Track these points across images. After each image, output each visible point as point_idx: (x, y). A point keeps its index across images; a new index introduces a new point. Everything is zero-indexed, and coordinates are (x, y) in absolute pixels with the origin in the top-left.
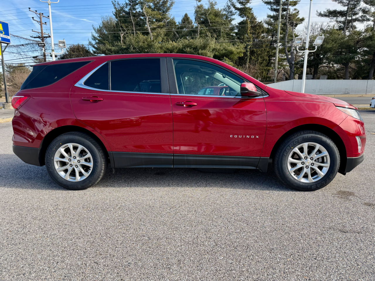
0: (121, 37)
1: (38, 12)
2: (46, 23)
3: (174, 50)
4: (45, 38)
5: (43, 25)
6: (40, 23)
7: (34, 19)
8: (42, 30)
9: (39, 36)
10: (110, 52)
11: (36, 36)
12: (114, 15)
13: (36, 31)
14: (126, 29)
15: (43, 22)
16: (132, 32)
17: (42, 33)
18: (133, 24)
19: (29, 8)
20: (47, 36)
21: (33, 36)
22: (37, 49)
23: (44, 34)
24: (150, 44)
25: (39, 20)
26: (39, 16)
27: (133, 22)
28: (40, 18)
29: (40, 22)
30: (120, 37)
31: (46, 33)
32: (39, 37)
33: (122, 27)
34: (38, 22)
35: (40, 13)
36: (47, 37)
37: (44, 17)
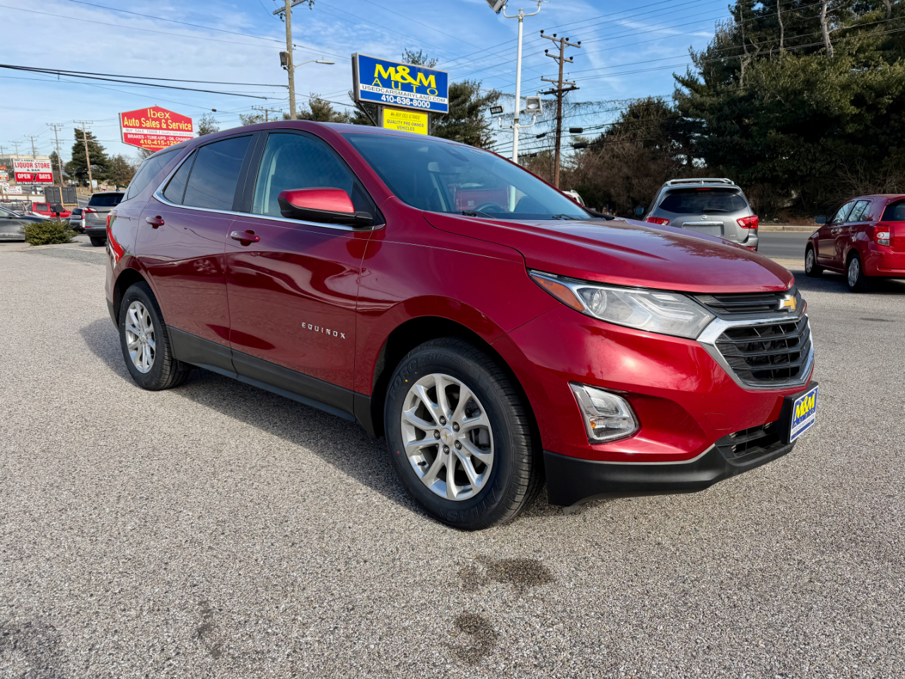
0: (743, 69)
1: (558, 38)
2: (571, 58)
3: (889, 87)
4: (565, 92)
5: (565, 65)
6: (558, 61)
7: (549, 53)
8: (561, 75)
9: (553, 89)
10: (699, 112)
11: (548, 90)
12: (733, 13)
13: (548, 78)
14: (759, 46)
15: (566, 56)
16: (776, 51)
17: (560, 82)
18: (780, 29)
19: (542, 32)
20: (569, 86)
21: (544, 91)
22: (546, 119)
23: (565, 84)
24: (813, 79)
25: (557, 54)
26: (559, 44)
27: (781, 24)
28: (561, 50)
29: (560, 58)
30: (740, 70)
31: (568, 81)
32: (553, 92)
33: (747, 42)
34: (555, 58)
35: (562, 39)
36: (568, 90)
37: (569, 45)
